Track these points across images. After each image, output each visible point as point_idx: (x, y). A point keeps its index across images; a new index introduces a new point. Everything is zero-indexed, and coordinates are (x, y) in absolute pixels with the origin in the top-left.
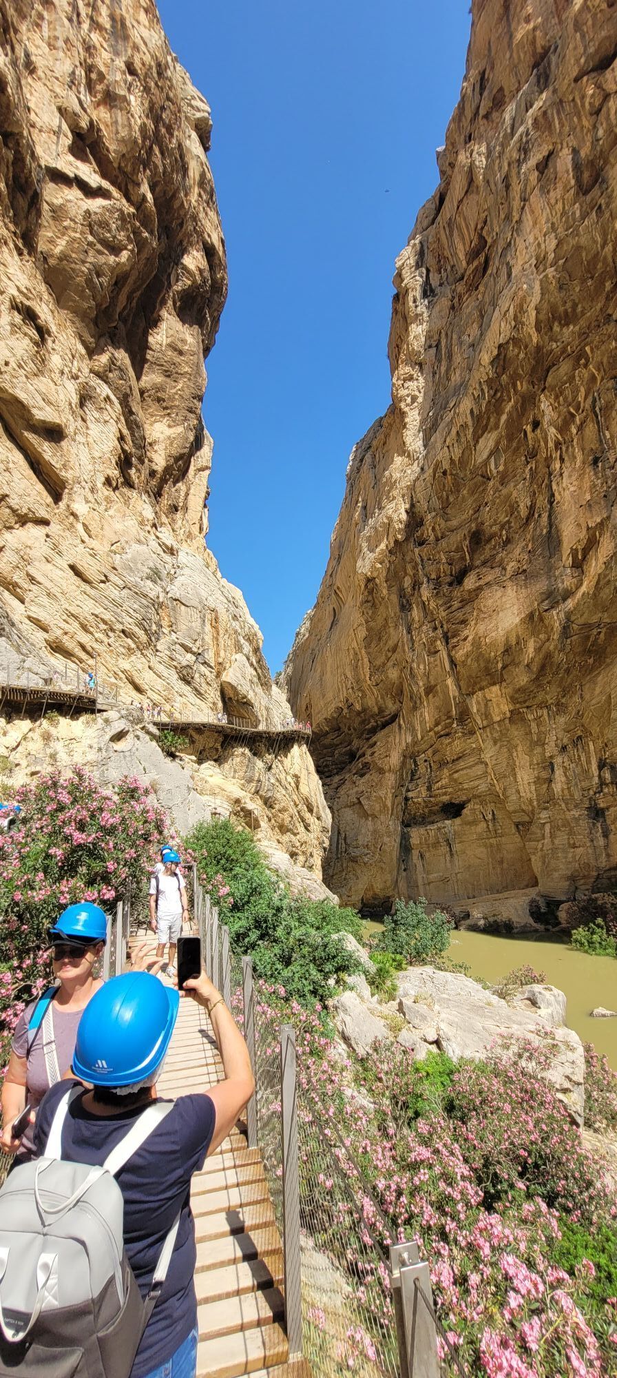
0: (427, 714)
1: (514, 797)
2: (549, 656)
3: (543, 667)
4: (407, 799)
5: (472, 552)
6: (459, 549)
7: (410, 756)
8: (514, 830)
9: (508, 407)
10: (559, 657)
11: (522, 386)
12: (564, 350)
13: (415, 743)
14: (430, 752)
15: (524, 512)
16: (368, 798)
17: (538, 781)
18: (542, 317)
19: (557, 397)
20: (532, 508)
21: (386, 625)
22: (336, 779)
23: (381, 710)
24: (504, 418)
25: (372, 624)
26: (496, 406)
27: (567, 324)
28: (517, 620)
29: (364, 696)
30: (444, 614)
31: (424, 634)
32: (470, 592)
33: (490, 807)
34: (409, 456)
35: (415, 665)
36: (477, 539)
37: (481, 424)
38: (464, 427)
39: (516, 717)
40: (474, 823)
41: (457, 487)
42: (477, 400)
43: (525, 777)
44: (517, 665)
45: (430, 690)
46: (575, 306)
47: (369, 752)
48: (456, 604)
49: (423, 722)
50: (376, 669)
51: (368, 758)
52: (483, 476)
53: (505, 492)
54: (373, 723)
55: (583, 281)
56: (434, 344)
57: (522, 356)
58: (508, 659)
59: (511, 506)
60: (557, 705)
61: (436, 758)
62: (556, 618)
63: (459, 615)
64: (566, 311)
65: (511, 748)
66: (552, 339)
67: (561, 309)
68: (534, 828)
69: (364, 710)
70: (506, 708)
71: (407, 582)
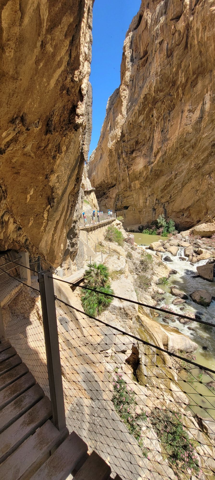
0: (122, 186)
1: (139, 206)
2: (148, 176)
3: (146, 178)
4: (116, 205)
5: (136, 146)
6: (133, 145)
7: (118, 195)
8: (138, 212)
9: (147, 110)
10: (150, 176)
11: (150, 105)
12: (160, 99)
13: (119, 192)
14: (122, 194)
15: (148, 138)
16: (108, 204)
17: (144, 202)
18: (155, 89)
19: (157, 111)
20: (150, 137)
21: (114, 162)
22: (100, 199)
23: (112, 183)
24: (146, 112)
25: (111, 161)
26: (144, 109)
27: (161, 92)
28: (142, 167)
29: (108, 179)
30: (128, 162)
31: (123, 166)
32: (134, 157)
33: (134, 207)
34: (122, 116)
35: (120, 174)
36: (137, 143)
37: (140, 113)
38: (136, 113)
39: (141, 188)
40: (131, 211)
41: (133, 128)
42: (139, 107)
43: (141, 201)
44: (142, 177)
45: (123, 180)
46: (163, 88)
47: (108, 193)
48: (131, 160)
49: (121, 187)
50: (111, 173)
51: (108, 195)
52: (140, 126)
53: (144, 132)
54: (110, 186)
55: (165, 82)
56: (132, 80)
57: (150, 98)
58: (140, 175)
59: (145, 136)
60: (149, 186)
61: (123, 196)
62: (150, 167)
63: (131, 162)
64: (161, 89)
65: (139, 195)
66: (157, 95)
67: (160, 88)
68: (142, 212)
69: (108, 183)
70: (139, 186)
71: (120, 151)
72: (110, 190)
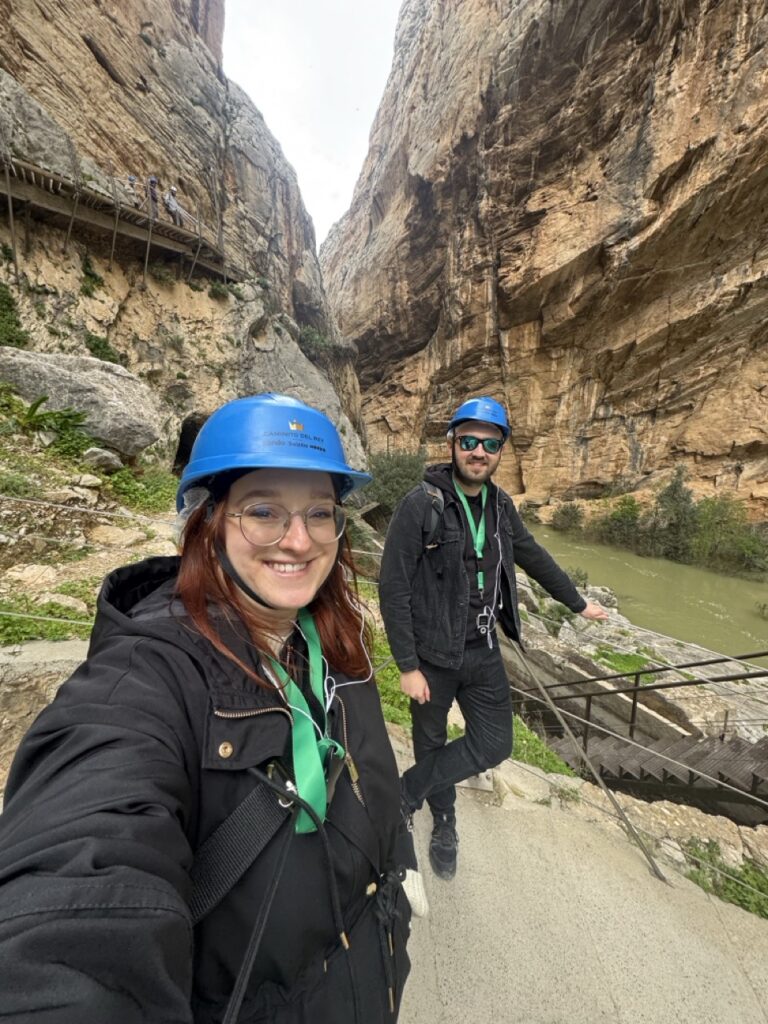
0: (460, 344)
1: (520, 425)
2: (593, 298)
7: (436, 382)
8: (512, 450)
13: (442, 370)
14: (454, 380)
16: (393, 417)
17: (544, 413)
23: (411, 337)
25: (418, 239)
29: (397, 320)
30: (497, 238)
32: (532, 214)
39: (540, 354)
44: (561, 301)
47: (396, 375)
49: (454, 351)
50: (415, 292)
51: (394, 381)
58: (553, 296)
61: (459, 386)
62: (617, 256)
63: (515, 241)
68: (531, 450)
69: (395, 335)
70: (534, 345)
72: (401, 364)
